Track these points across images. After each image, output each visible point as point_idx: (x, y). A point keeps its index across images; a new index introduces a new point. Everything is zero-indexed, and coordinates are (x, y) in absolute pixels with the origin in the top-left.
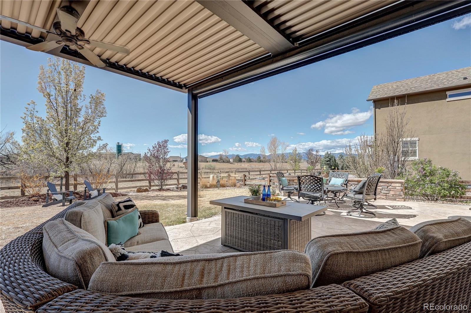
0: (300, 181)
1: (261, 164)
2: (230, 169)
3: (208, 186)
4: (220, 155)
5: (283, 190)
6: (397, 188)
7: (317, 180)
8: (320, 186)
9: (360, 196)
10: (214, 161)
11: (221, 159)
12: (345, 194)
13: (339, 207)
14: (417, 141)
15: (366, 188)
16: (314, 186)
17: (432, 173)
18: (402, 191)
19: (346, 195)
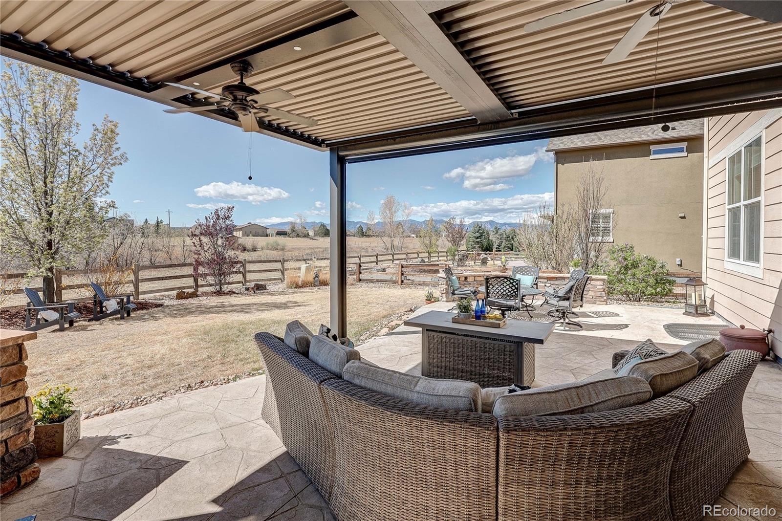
0: (488, 285)
1: (364, 239)
2: (313, 249)
3: (300, 284)
4: (291, 223)
5: (455, 294)
6: (598, 287)
7: (512, 283)
8: (515, 290)
9: (566, 303)
10: (280, 233)
11: (293, 231)
12: (546, 300)
13: (532, 317)
14: (611, 214)
15: (574, 292)
16: (507, 291)
17: (635, 265)
18: (604, 291)
19: (547, 303)
